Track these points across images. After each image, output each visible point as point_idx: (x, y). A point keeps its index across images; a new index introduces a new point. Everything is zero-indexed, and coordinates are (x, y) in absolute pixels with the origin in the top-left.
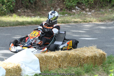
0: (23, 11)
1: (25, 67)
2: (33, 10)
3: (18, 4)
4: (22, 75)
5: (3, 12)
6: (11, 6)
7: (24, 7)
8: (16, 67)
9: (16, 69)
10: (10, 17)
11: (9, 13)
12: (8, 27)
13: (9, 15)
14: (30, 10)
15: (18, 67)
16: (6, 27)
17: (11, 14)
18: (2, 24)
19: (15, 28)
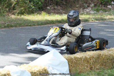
0: (53, 8)
1: (52, 70)
2: (64, 7)
3: (47, 1)
6: (40, 3)
7: (54, 3)
9: (42, 72)
10: (38, 15)
11: (38, 11)
12: (35, 26)
13: (38, 13)
14: (61, 7)
15: (44, 70)
16: (34, 26)
17: (40, 12)
19: (44, 27)
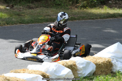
0: (114, 2)
1: (116, 62)
4: (113, 70)
5: (93, 3)
8: (107, 62)
9: (106, 64)
10: (100, 9)
12: (98, 20)
13: (100, 7)
15: (108, 62)
16: (96, 20)
17: (102, 6)
18: (92, 16)
19: (106, 20)
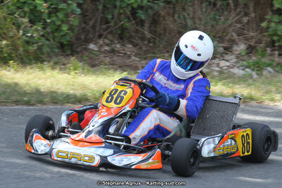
2: (144, 48)
3: (91, 23)
6: (65, 28)
7: (111, 32)
11: (57, 55)
14: (135, 45)
